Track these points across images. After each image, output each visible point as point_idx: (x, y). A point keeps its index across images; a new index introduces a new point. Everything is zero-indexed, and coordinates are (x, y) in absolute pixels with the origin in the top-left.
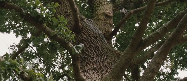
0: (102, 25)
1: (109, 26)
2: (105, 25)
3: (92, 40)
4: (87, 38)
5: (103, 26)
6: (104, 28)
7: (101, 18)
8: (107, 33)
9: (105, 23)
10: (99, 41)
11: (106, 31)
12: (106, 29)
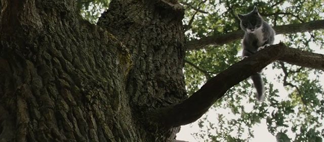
0: (140, 51)
1: (171, 56)
2: (157, 49)
3: (66, 106)
4: (42, 92)
5: (146, 57)
6: (152, 66)
7: (136, 19)
8: (166, 95)
9: (154, 42)
10: (98, 121)
11: (161, 85)
12: (163, 71)
